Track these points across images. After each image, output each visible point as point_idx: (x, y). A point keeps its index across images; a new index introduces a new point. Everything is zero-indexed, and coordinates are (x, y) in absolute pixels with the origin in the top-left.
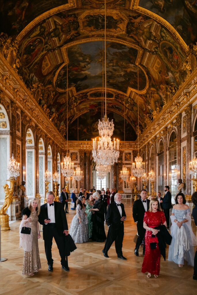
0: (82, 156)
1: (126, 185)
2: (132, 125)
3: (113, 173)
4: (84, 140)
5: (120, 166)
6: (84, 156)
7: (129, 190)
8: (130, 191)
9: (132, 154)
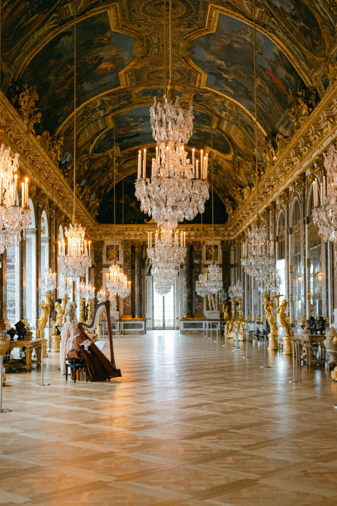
0: (128, 252)
1: (210, 305)
2: (219, 195)
3: (185, 283)
4: (132, 222)
5: (197, 271)
6: (131, 252)
7: (214, 313)
8: (217, 316)
9: (219, 247)
